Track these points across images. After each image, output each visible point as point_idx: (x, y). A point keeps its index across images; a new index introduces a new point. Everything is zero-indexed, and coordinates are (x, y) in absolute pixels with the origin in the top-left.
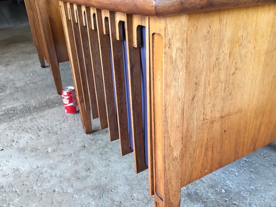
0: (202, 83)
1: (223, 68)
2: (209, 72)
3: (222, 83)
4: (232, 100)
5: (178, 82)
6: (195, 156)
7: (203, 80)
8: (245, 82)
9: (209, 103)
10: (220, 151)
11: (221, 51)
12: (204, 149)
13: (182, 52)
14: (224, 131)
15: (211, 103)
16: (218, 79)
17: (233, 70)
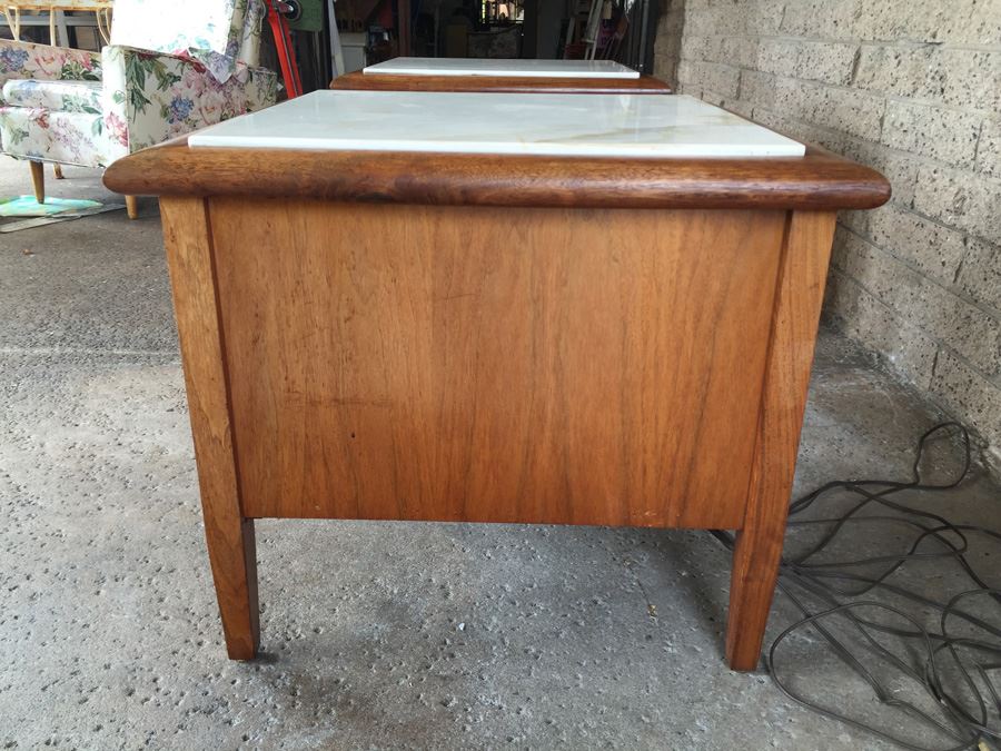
0: (272, 317)
1: (316, 301)
2: (283, 303)
3: (321, 330)
4: (356, 371)
5: (200, 299)
6: (279, 459)
7: (273, 313)
8: (386, 343)
9: (297, 362)
10: (349, 476)
11: (304, 270)
12: (301, 454)
13: (199, 252)
14: (350, 435)
15: (301, 362)
16: (309, 321)
17: (344, 313)
